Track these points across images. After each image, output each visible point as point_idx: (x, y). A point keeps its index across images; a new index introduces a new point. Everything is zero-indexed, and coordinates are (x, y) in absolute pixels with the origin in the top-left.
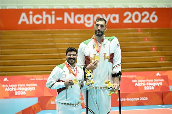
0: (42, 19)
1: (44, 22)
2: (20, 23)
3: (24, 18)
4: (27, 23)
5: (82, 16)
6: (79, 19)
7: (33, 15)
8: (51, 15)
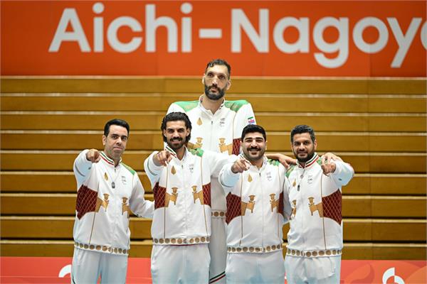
0: (142, 34)
1: (151, 47)
2: (55, 47)
3: (70, 28)
4: (85, 47)
5: (302, 24)
6: (292, 35)
7: (108, 18)
8: (178, 17)
